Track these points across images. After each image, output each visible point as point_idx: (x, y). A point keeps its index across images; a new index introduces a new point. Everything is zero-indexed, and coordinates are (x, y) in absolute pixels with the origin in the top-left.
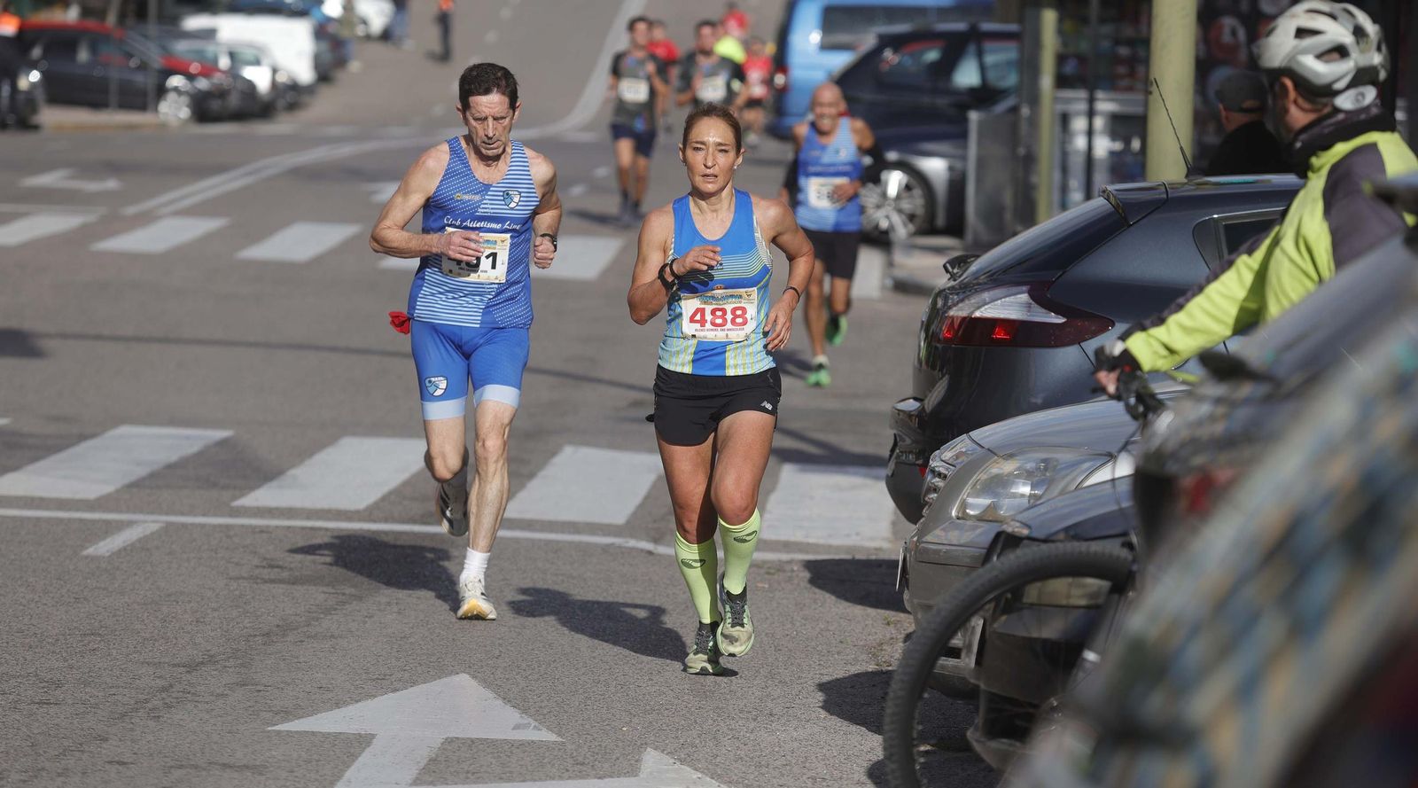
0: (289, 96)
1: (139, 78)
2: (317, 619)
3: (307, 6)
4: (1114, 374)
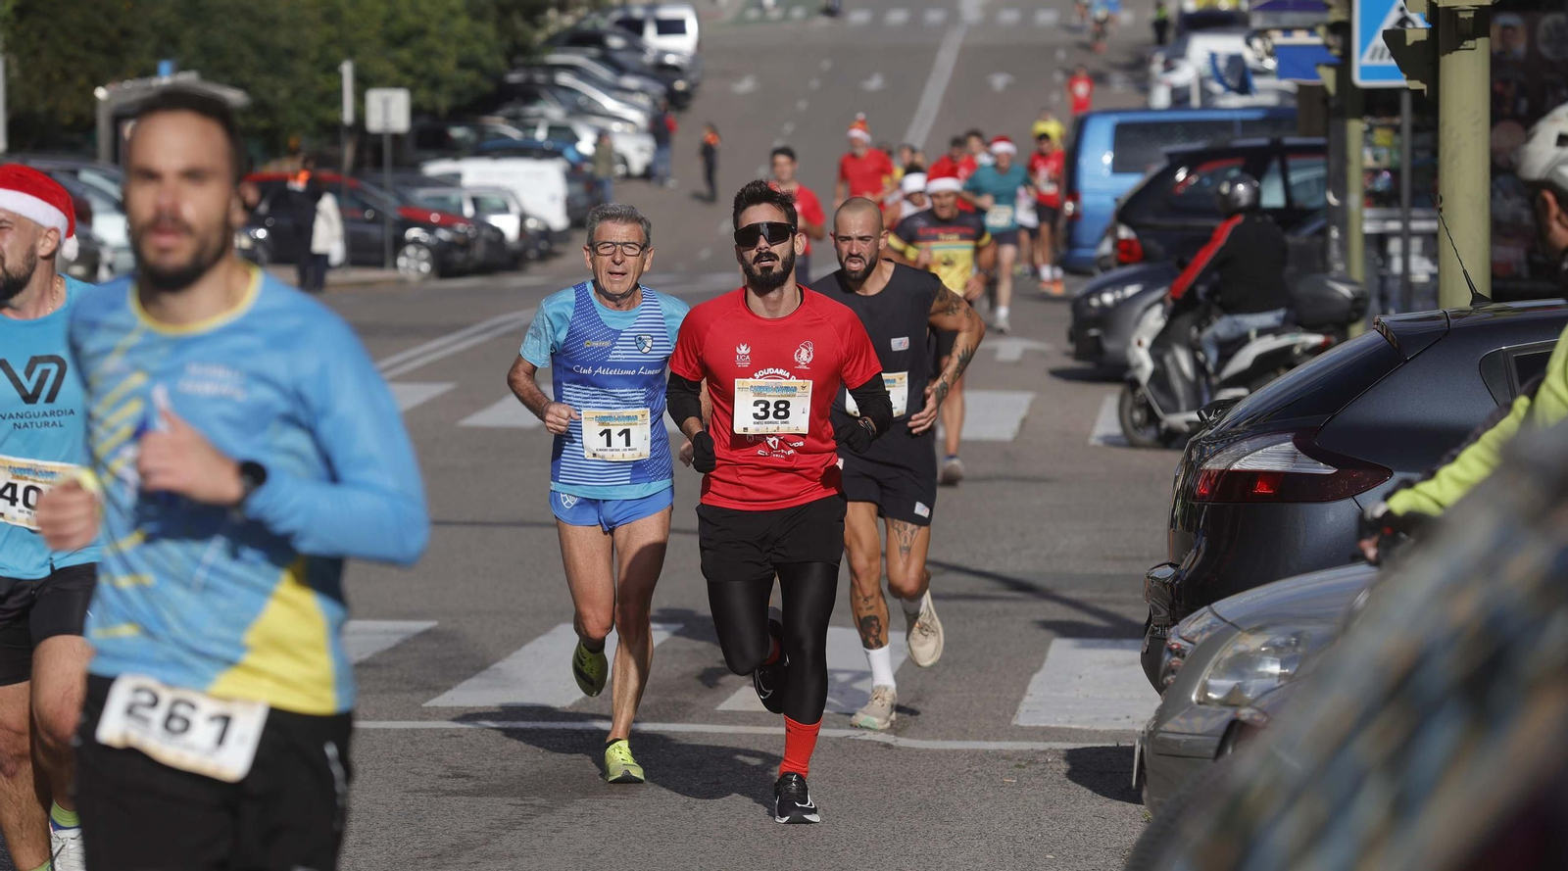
0: (540, 244)
1: (374, 231)
2: (498, 836)
3: (560, 145)
4: (1375, 539)
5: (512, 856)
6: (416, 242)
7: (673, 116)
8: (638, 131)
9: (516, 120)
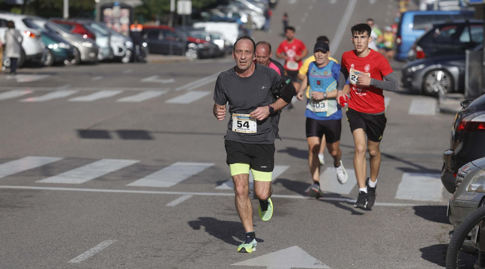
0: (229, 50)
1: (179, 45)
3: (236, 19)
6: (192, 48)
7: (271, 10)
8: (260, 15)
9: (222, 11)
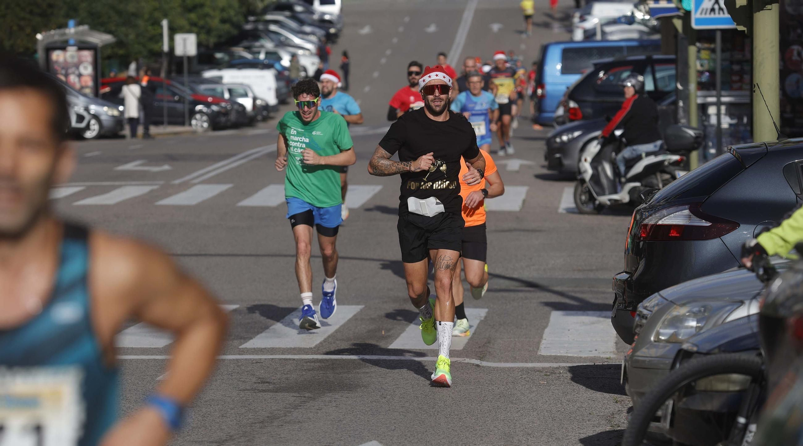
0: (263, 112)
1: (179, 106)
2: (290, 412)
3: (271, 62)
4: (751, 257)
5: (299, 422)
6: (200, 112)
7: (329, 46)
8: (312, 54)
9: (248, 49)
